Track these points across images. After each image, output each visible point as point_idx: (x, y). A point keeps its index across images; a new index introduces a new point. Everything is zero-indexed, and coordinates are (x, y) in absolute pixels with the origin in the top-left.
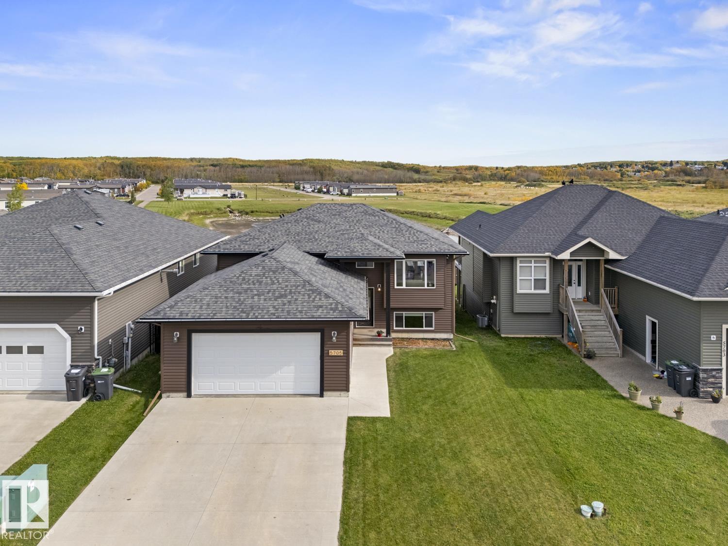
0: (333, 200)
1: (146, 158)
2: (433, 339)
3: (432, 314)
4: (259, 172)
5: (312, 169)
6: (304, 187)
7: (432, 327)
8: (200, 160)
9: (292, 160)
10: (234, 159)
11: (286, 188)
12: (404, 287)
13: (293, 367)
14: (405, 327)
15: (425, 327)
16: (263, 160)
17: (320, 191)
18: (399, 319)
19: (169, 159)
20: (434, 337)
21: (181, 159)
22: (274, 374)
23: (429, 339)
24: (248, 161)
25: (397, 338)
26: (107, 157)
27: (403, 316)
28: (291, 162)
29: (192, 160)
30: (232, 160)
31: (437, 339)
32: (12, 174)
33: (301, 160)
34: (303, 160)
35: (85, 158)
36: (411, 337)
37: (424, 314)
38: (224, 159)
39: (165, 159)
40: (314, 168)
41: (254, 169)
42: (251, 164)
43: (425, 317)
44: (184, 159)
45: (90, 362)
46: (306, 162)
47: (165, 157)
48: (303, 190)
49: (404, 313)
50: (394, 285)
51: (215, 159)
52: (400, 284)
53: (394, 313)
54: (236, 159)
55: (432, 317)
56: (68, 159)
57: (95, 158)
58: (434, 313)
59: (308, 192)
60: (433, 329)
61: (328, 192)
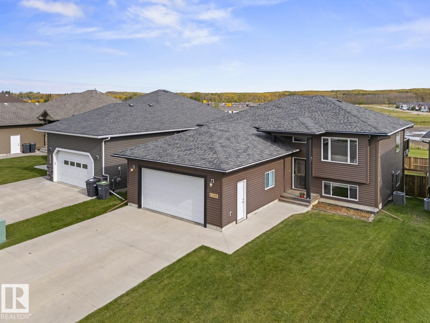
0: (418, 114)
1: (306, 91)
2: (357, 210)
3: (357, 187)
4: (374, 98)
5: (414, 95)
6: (402, 107)
7: (356, 198)
8: (337, 91)
9: (402, 90)
10: (359, 90)
11: (389, 107)
12: (329, 160)
13: (191, 201)
14: (333, 195)
15: (350, 198)
16: (380, 90)
17: (413, 109)
18: (327, 187)
19: (319, 91)
20: (358, 208)
21: (325, 91)
22: (181, 204)
23: (353, 209)
24: (369, 91)
25: (325, 203)
26: (285, 91)
27: (330, 186)
28: (401, 91)
29: (332, 91)
30: (358, 91)
31: (361, 210)
32: (237, 101)
33: (409, 89)
34: (411, 89)
35: (274, 92)
36: (337, 204)
37: (348, 186)
38: (352, 90)
39: (316, 92)
40: (416, 94)
41: (370, 96)
42: (370, 93)
43: (350, 189)
44: (327, 91)
45: (100, 176)
46: (413, 90)
47: (317, 90)
48: (401, 109)
49: (331, 183)
50: (321, 158)
51: (347, 90)
52: (326, 157)
53: (323, 181)
54: (361, 90)
55: (356, 190)
56: (266, 93)
57: (279, 92)
58: (358, 186)
59: (404, 110)
60: (357, 201)
61: (419, 110)
